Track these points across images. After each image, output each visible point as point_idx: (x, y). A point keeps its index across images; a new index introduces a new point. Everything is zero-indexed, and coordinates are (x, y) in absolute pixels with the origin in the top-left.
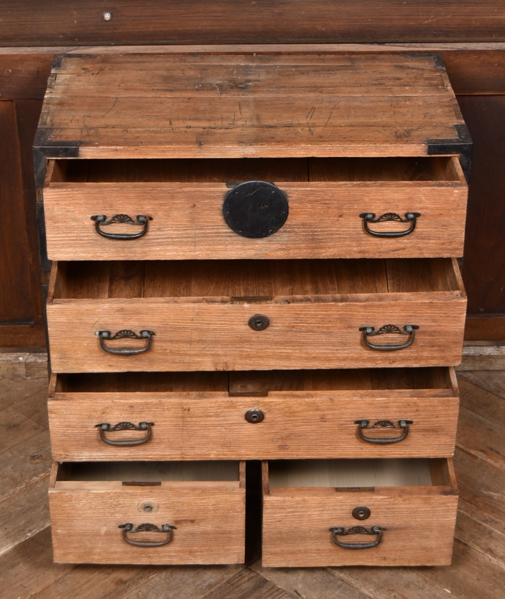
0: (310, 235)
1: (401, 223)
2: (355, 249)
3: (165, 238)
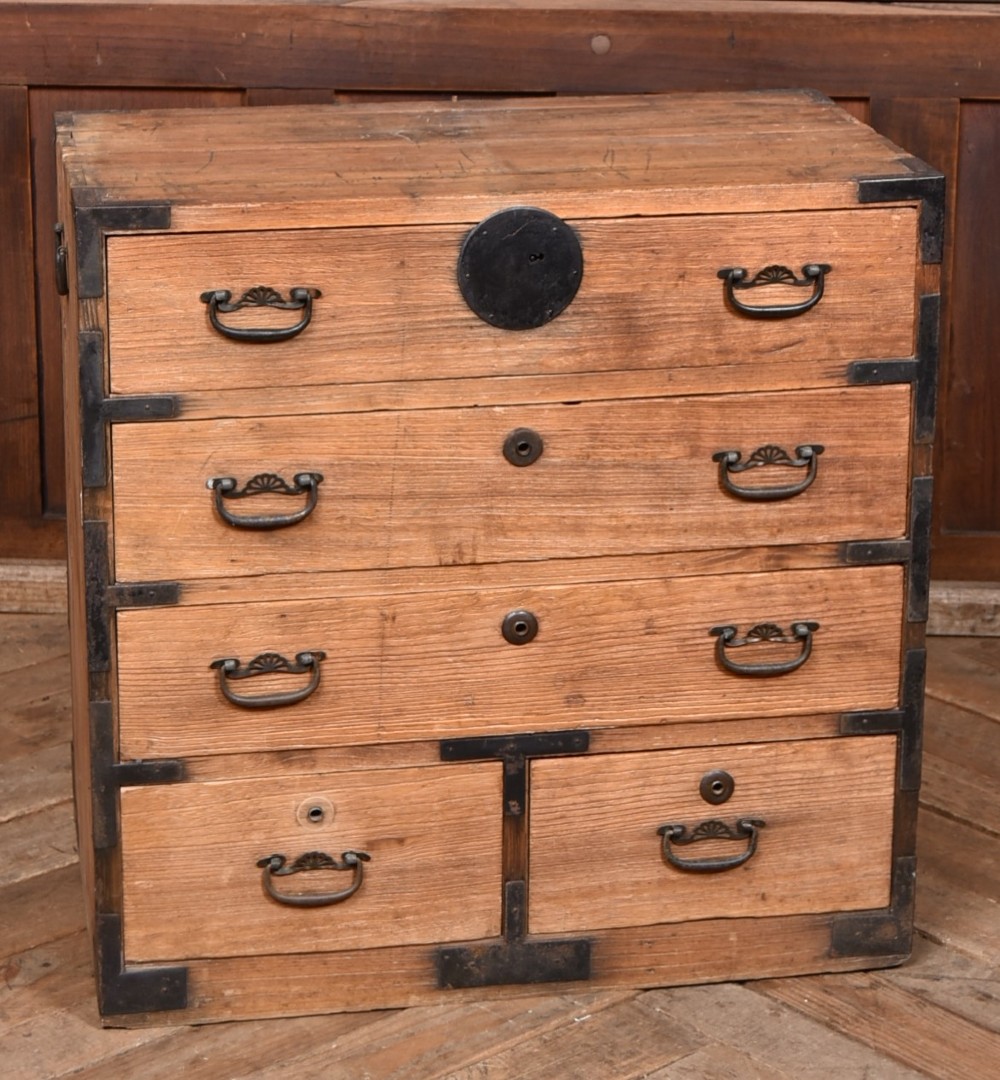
0: (623, 319)
1: (797, 288)
2: (709, 346)
3: (344, 336)
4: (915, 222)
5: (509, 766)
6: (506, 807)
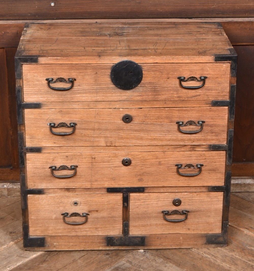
0: (153, 88)
1: (198, 82)
2: (175, 96)
3: (82, 90)
4: (230, 67)
5: (124, 195)
6: (123, 204)
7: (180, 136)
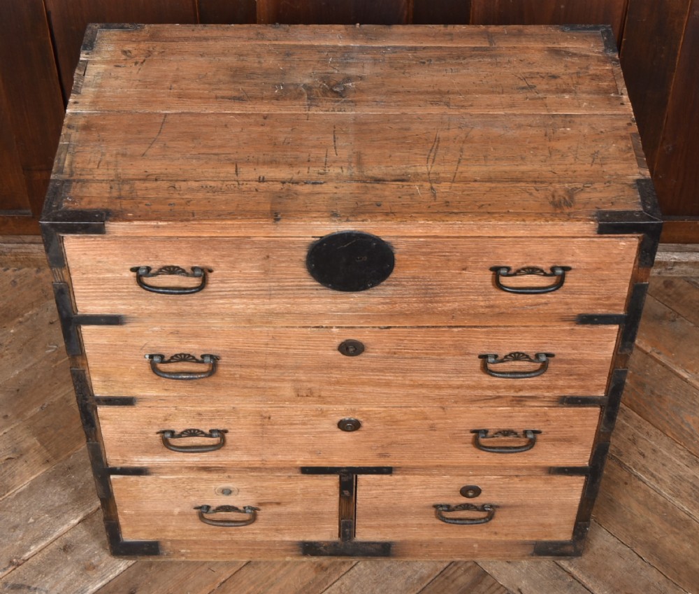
1: (545, 277)
4: (636, 246)
5: (342, 478)
6: (341, 493)
7: (486, 379)
